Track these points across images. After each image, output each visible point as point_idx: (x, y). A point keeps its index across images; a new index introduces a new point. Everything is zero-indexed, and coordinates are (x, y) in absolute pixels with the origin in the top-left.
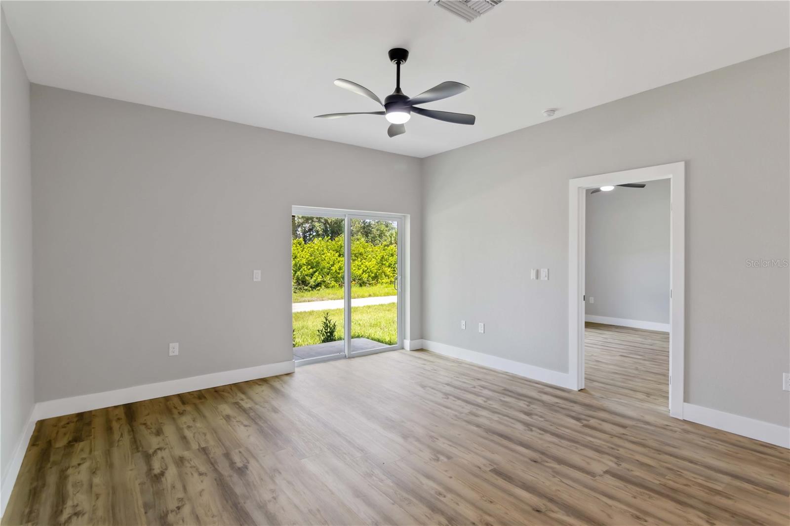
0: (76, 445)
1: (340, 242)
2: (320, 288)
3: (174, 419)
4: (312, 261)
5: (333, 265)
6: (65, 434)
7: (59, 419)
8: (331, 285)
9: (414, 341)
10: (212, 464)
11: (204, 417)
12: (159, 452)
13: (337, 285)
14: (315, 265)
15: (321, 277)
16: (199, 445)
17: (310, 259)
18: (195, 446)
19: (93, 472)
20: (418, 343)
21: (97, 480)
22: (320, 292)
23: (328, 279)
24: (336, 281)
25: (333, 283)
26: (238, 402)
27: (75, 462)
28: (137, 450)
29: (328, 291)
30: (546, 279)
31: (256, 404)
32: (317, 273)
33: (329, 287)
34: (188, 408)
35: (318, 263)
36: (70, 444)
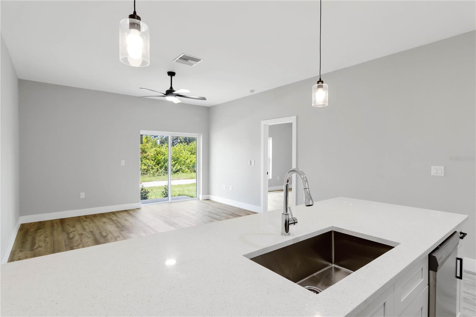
0: (39, 230)
1: (192, 146)
2: (179, 172)
3: (81, 223)
4: (174, 157)
5: (187, 160)
6: (34, 227)
7: (31, 223)
8: (185, 171)
9: (204, 195)
10: (94, 235)
11: (95, 222)
12: (73, 232)
13: (189, 171)
14: (176, 159)
15: (179, 166)
16: (90, 230)
17: (173, 156)
18: (88, 230)
19: (46, 237)
20: (206, 197)
21: (47, 239)
22: (178, 175)
23: (183, 167)
24: (188, 169)
25: (187, 170)
26: (111, 218)
27: (38, 235)
28: (64, 232)
29: (183, 174)
30: (254, 165)
31: (119, 218)
32: (177, 164)
33: (184, 172)
34: (88, 220)
35: (178, 158)
36: (36, 230)
